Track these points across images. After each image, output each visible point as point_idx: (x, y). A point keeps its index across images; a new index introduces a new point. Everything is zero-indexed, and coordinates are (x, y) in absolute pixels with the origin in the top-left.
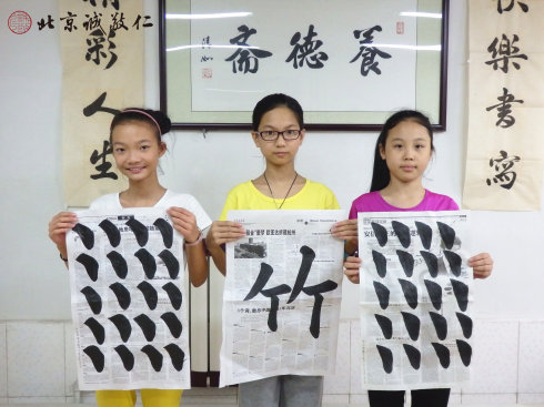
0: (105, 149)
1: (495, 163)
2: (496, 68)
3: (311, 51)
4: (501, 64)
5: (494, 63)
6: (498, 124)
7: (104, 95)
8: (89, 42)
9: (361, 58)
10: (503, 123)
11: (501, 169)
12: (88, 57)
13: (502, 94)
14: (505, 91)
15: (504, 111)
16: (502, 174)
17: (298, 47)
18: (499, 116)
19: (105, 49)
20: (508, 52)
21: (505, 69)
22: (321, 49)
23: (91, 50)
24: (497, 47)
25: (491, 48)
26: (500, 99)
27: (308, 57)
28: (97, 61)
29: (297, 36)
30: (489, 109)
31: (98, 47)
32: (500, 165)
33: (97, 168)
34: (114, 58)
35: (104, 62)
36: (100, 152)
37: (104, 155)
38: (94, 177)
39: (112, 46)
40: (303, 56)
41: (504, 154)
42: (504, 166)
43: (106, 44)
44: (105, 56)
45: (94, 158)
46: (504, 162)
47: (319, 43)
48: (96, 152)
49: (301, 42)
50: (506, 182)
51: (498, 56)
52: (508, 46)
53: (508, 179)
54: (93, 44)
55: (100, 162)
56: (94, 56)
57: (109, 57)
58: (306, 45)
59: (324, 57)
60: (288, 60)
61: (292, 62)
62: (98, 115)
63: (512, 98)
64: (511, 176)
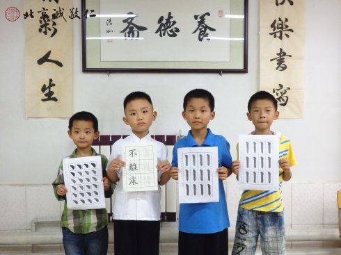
0: (50, 83)
1: (276, 91)
2: (275, 36)
3: (170, 27)
4: (278, 34)
5: (274, 34)
6: (277, 69)
7: (50, 52)
8: (41, 22)
9: (199, 31)
10: (280, 68)
11: (280, 95)
12: (40, 31)
13: (279, 52)
14: (281, 50)
15: (280, 62)
16: (280, 98)
17: (162, 25)
18: (278, 64)
19: (50, 26)
20: (282, 28)
21: (281, 37)
22: (175, 26)
23: (42, 26)
24: (276, 25)
25: (273, 26)
26: (278, 54)
27: (168, 30)
28: (45, 33)
29: (161, 18)
30: (272, 60)
31: (46, 25)
32: (279, 92)
33: (46, 95)
34: (56, 31)
35: (50, 33)
36: (47, 85)
37: (49, 87)
38: (44, 100)
39: (54, 24)
40: (165, 30)
41: (281, 86)
42: (281, 93)
43: (51, 23)
44: (50, 29)
45: (44, 89)
46: (281, 90)
47: (174, 22)
48: (45, 85)
49: (164, 22)
50: (283, 102)
51: (276, 30)
52: (282, 24)
53: (283, 100)
54: (43, 23)
55: (47, 91)
56: (43, 29)
57: (53, 30)
58: (166, 23)
59: (177, 30)
60: (157, 32)
61: (159, 33)
62: (46, 64)
63: (285, 54)
64: (285, 98)
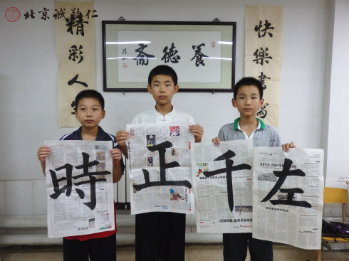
2: (257, 63)
3: (172, 55)
4: (260, 61)
5: (256, 61)
7: (77, 75)
8: (70, 51)
9: (196, 58)
12: (70, 58)
13: (260, 75)
14: (262, 73)
16: (261, 111)
17: (167, 53)
19: (78, 54)
20: (263, 56)
21: (262, 63)
22: (177, 54)
23: (71, 55)
24: (258, 53)
25: (255, 54)
26: (259, 77)
27: (171, 58)
28: (74, 60)
29: (166, 48)
31: (74, 53)
34: (82, 58)
35: (77, 60)
38: (73, 113)
39: (81, 53)
40: (169, 57)
43: (78, 52)
44: (77, 57)
45: (73, 105)
47: (176, 52)
48: (73, 102)
49: (168, 51)
50: (262, 115)
51: (259, 57)
52: (263, 53)
54: (72, 52)
56: (72, 57)
57: (80, 58)
58: (170, 52)
59: (179, 58)
60: (162, 59)
61: (164, 60)
62: (75, 84)
63: (265, 77)
64: (264, 112)
